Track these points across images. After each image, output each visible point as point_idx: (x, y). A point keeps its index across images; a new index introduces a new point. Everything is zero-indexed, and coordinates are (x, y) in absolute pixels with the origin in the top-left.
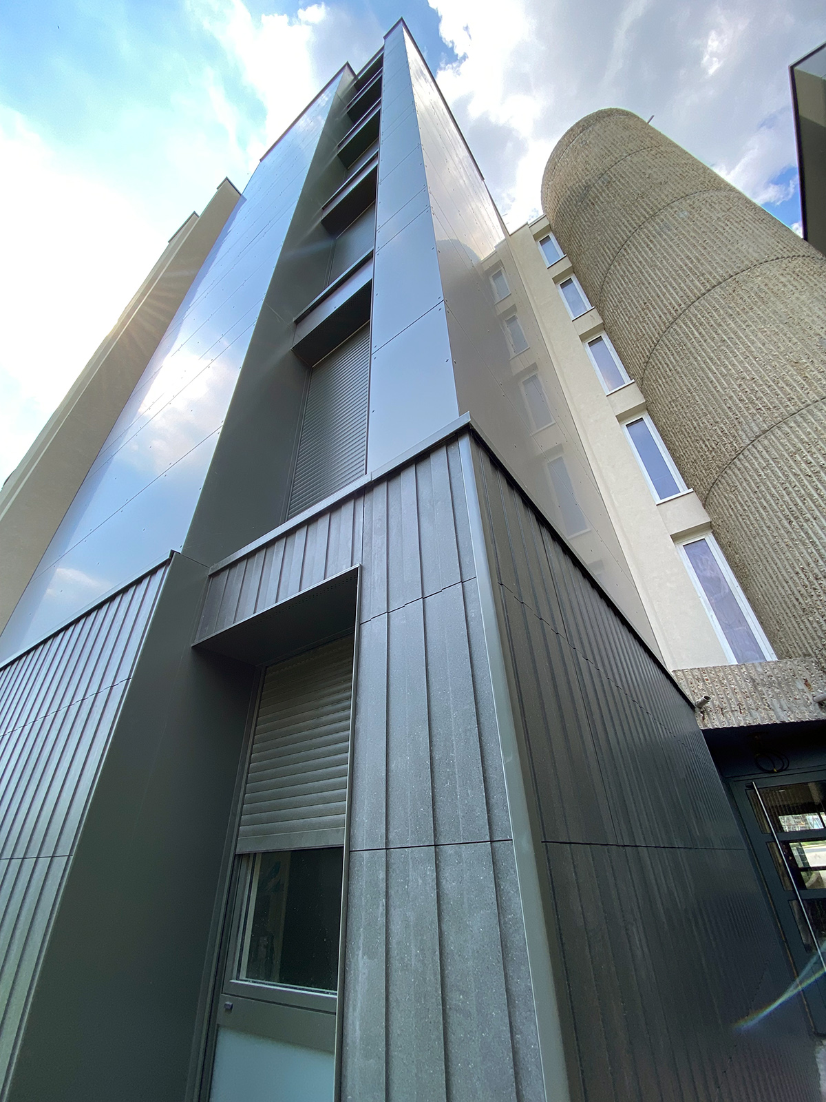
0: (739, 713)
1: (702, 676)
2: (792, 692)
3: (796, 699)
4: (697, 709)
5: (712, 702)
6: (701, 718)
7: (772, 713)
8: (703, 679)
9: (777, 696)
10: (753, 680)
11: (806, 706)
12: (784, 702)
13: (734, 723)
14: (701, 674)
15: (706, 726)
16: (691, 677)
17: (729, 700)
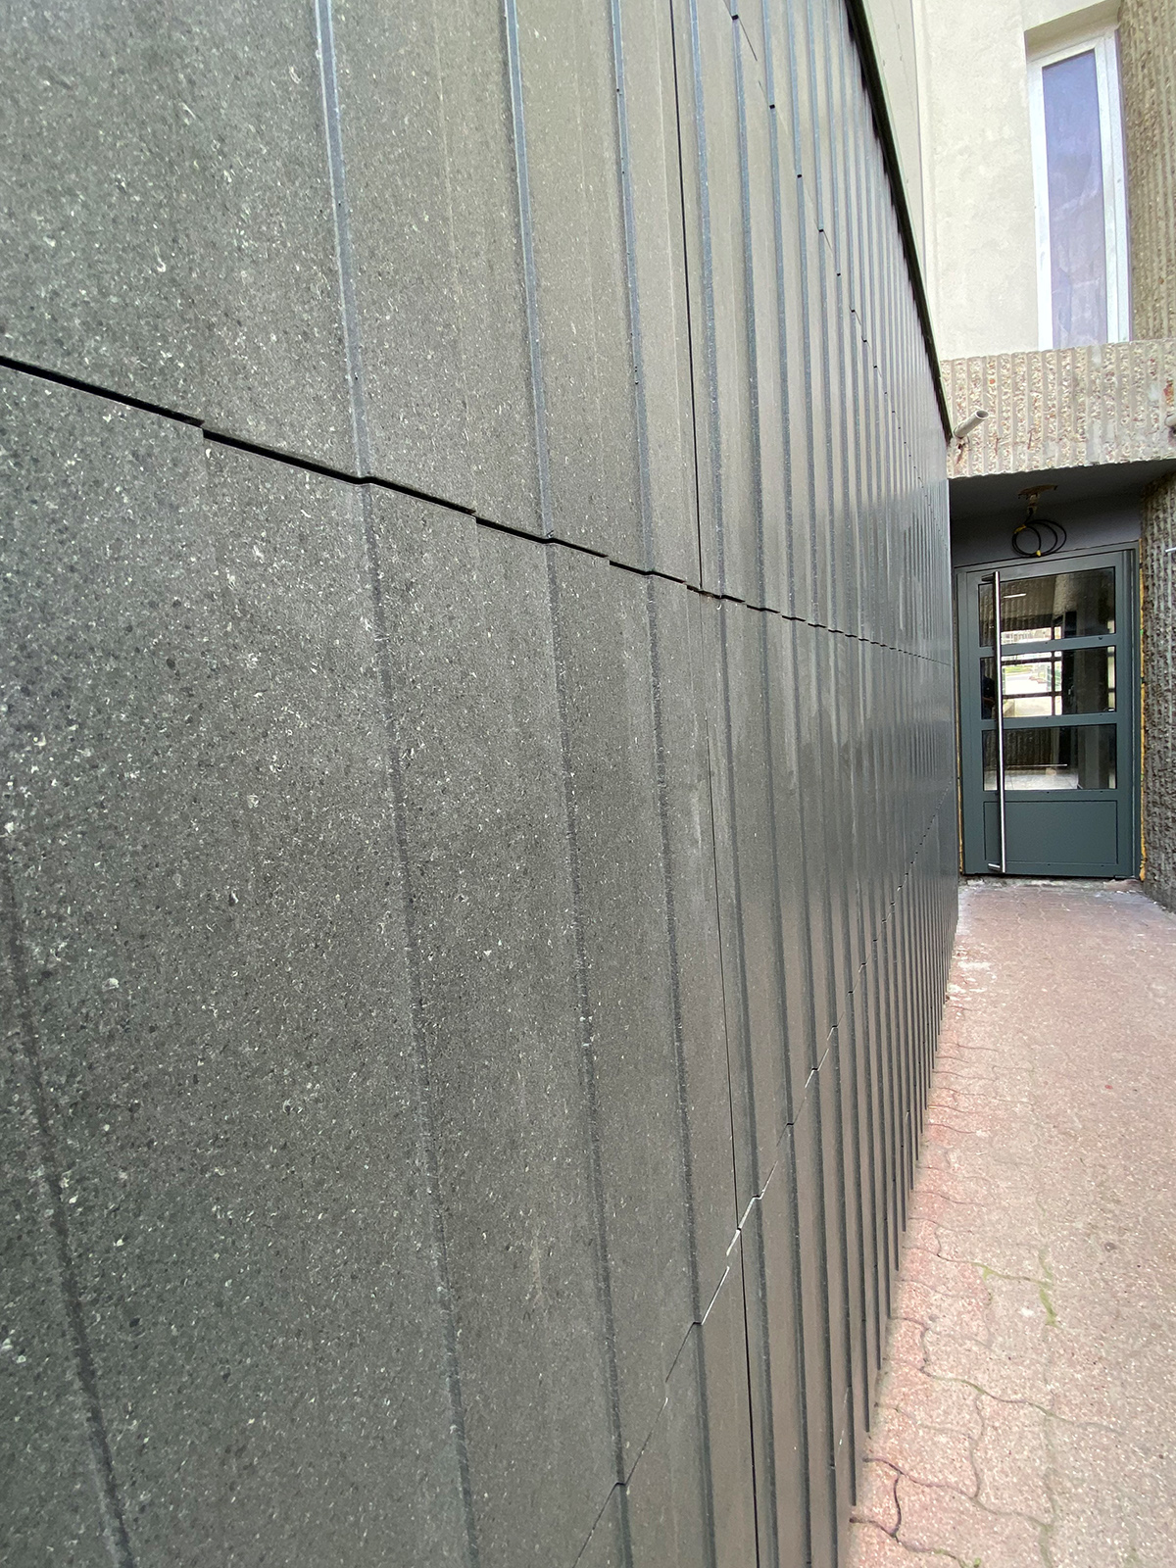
0: (1025, 448)
1: (985, 373)
2: (1135, 407)
3: (1136, 420)
4: (954, 441)
5: (986, 427)
6: (956, 458)
7: (1082, 446)
8: (985, 379)
9: (1104, 416)
10: (1076, 382)
11: (1148, 433)
12: (1111, 426)
13: (1011, 465)
14: (985, 369)
15: (959, 472)
16: (964, 375)
17: (1017, 420)
